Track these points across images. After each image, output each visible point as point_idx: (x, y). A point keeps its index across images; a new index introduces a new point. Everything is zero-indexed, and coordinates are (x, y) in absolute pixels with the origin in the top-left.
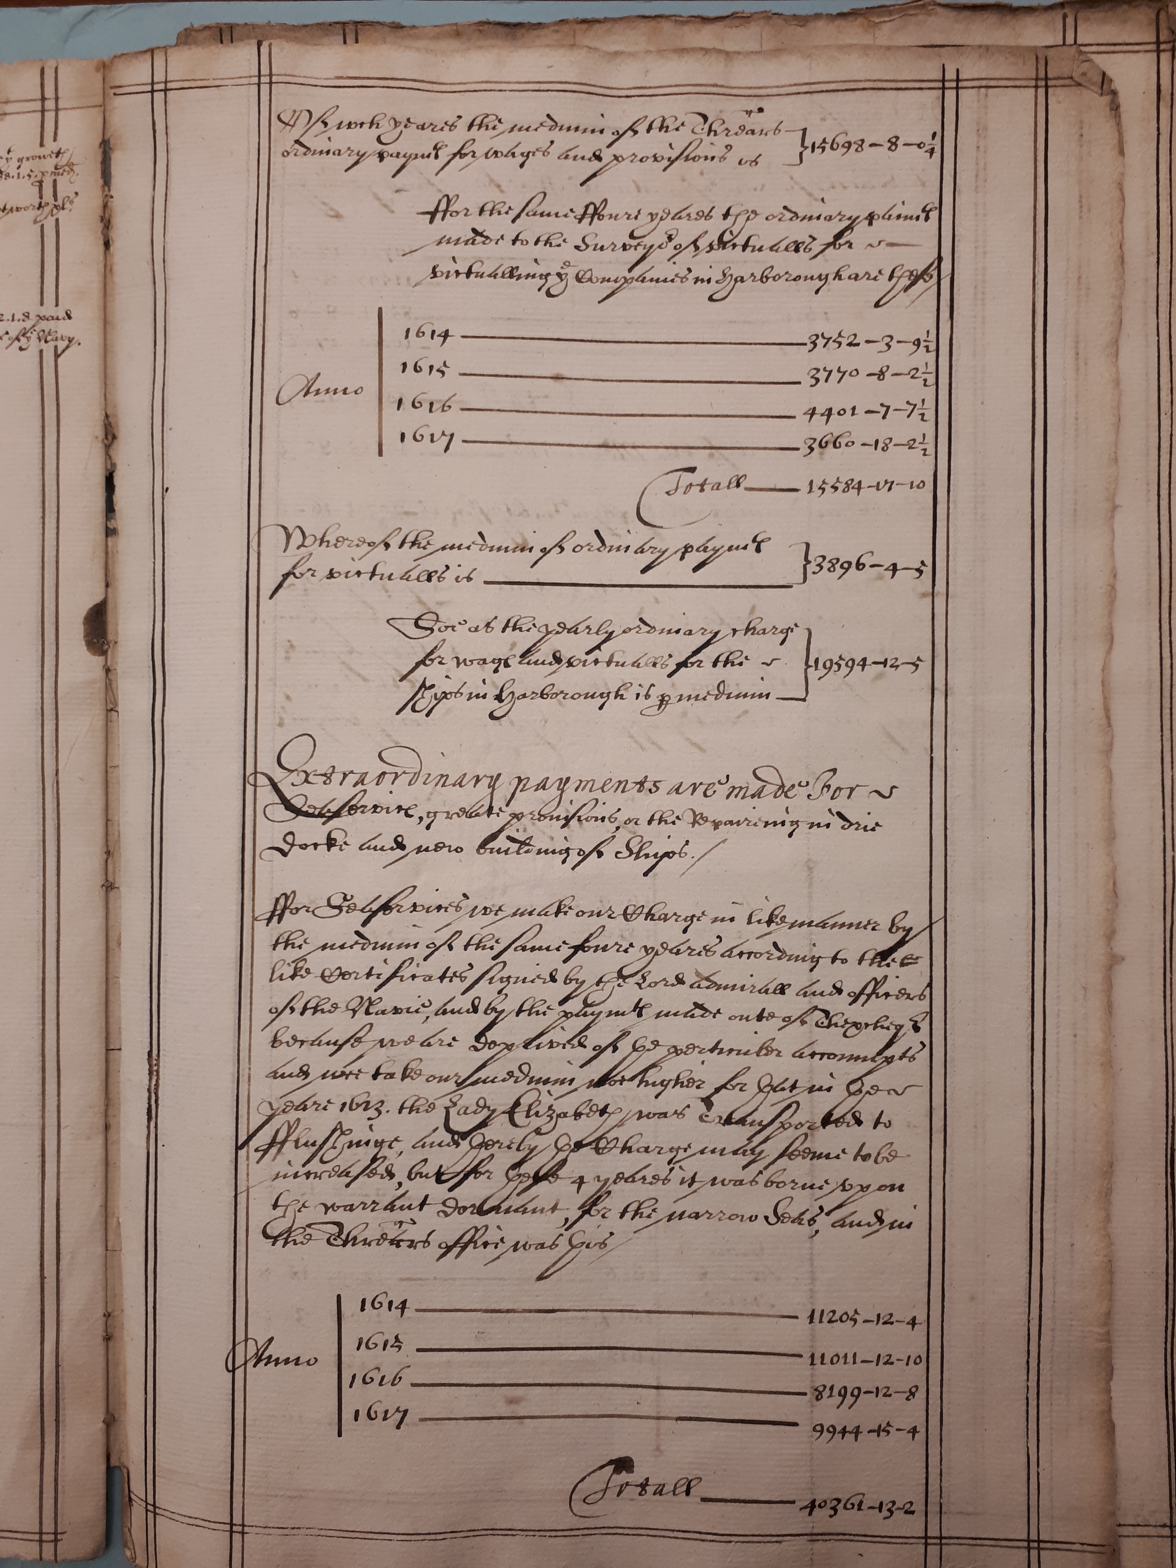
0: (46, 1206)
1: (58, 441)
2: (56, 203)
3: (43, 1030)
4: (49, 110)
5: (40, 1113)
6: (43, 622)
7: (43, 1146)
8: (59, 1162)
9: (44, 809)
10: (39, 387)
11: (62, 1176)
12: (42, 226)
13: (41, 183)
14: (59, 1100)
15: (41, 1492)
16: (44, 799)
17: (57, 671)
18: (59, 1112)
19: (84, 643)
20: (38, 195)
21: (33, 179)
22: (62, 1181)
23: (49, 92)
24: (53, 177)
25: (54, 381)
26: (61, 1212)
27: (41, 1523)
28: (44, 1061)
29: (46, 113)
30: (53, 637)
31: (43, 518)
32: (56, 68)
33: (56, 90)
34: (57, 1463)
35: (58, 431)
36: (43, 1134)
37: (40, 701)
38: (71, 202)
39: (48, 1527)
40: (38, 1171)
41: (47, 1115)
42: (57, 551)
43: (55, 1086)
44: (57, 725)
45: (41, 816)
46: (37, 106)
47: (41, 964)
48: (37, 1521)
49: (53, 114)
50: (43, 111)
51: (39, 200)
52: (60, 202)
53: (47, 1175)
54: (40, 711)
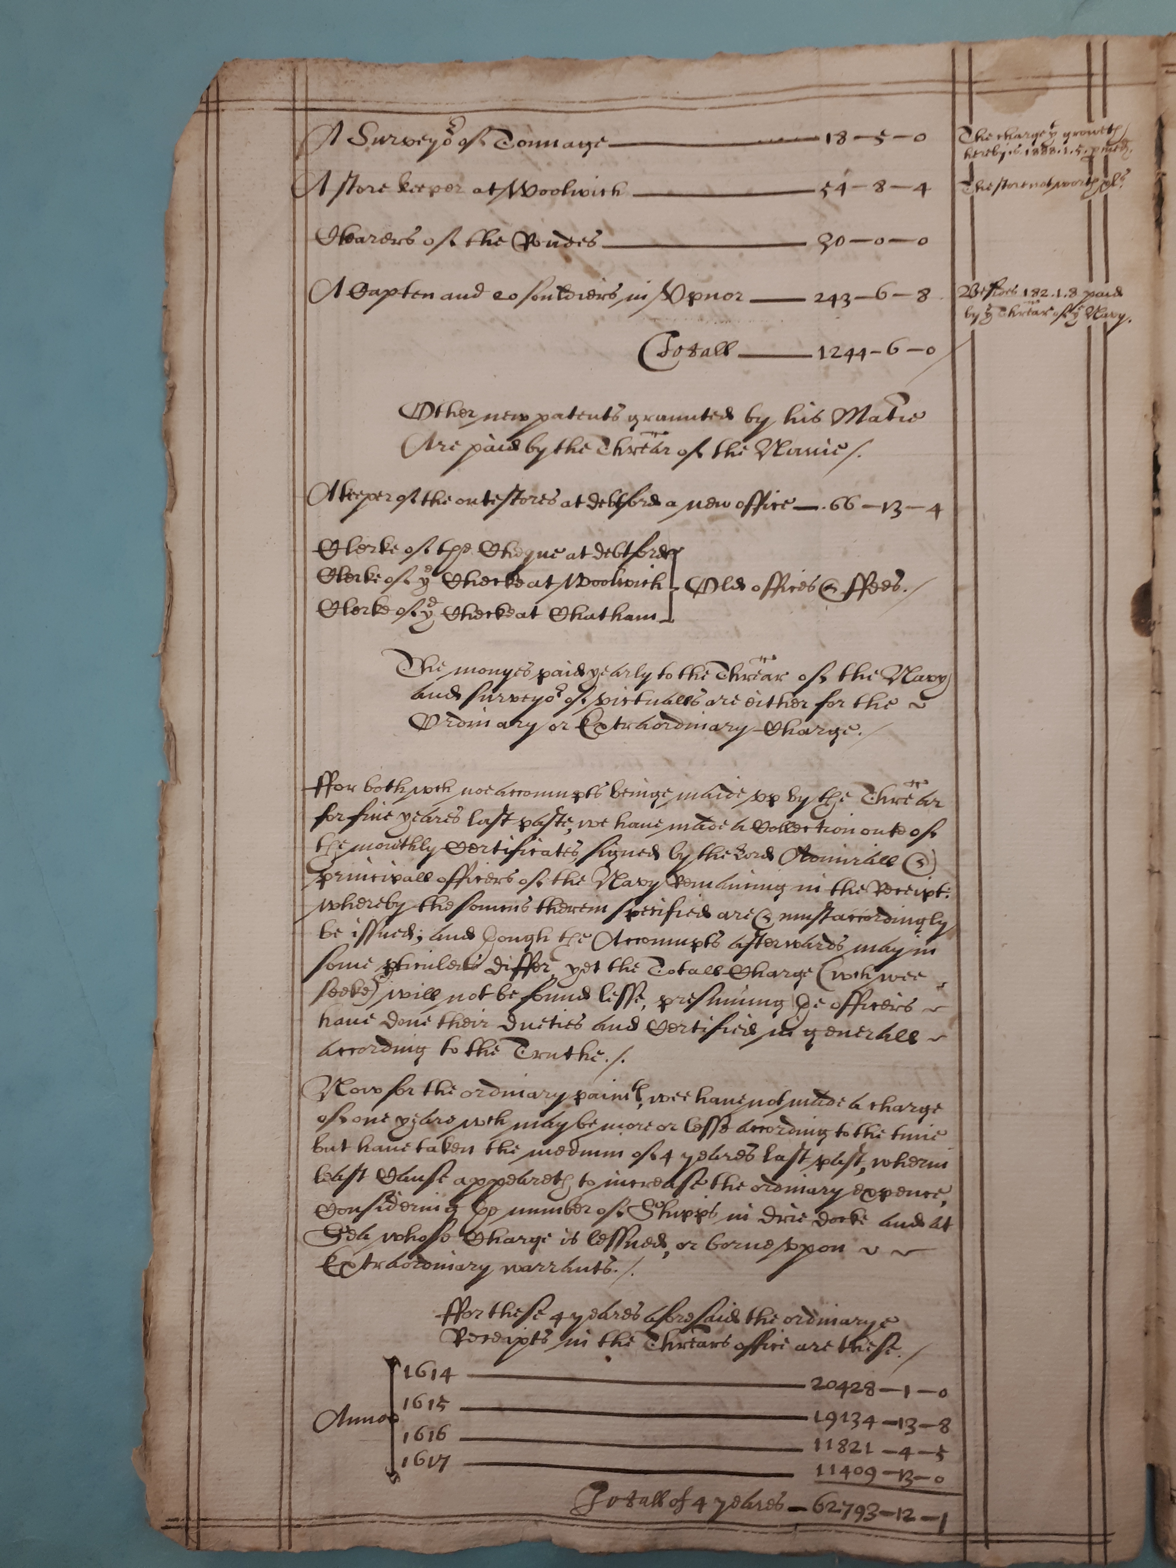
0: (1094, 1198)
1: (1105, 419)
2: (1107, 179)
3: (1092, 1018)
4: (1095, 86)
5: (1087, 1103)
6: (1091, 602)
7: (1091, 1136)
8: (1107, 1153)
9: (1092, 792)
10: (1086, 363)
11: (1111, 1167)
12: (1090, 202)
13: (1091, 159)
14: (1106, 1090)
15: (1090, 1493)
16: (1092, 781)
17: (1106, 651)
18: (1106, 1101)
19: (1131, 623)
20: (1087, 171)
21: (1081, 155)
22: (1110, 1172)
23: (1097, 67)
24: (1104, 154)
25: (1102, 358)
26: (1110, 1203)
27: (1090, 1525)
28: (1091, 1049)
29: (1093, 90)
30: (1101, 617)
31: (1090, 495)
32: (1105, 44)
33: (1105, 65)
34: (1103, 1462)
35: (1105, 409)
36: (1091, 1124)
37: (1090, 681)
38: (1123, 179)
39: (1097, 1529)
40: (1086, 1162)
41: (1094, 1104)
42: (1106, 530)
43: (1102, 1075)
44: (1106, 706)
45: (1089, 798)
46: (1084, 81)
47: (1089, 950)
48: (1087, 1522)
49: (1101, 89)
50: (1089, 87)
51: (1088, 177)
52: (1110, 178)
53: (1095, 1166)
54: (1090, 692)
